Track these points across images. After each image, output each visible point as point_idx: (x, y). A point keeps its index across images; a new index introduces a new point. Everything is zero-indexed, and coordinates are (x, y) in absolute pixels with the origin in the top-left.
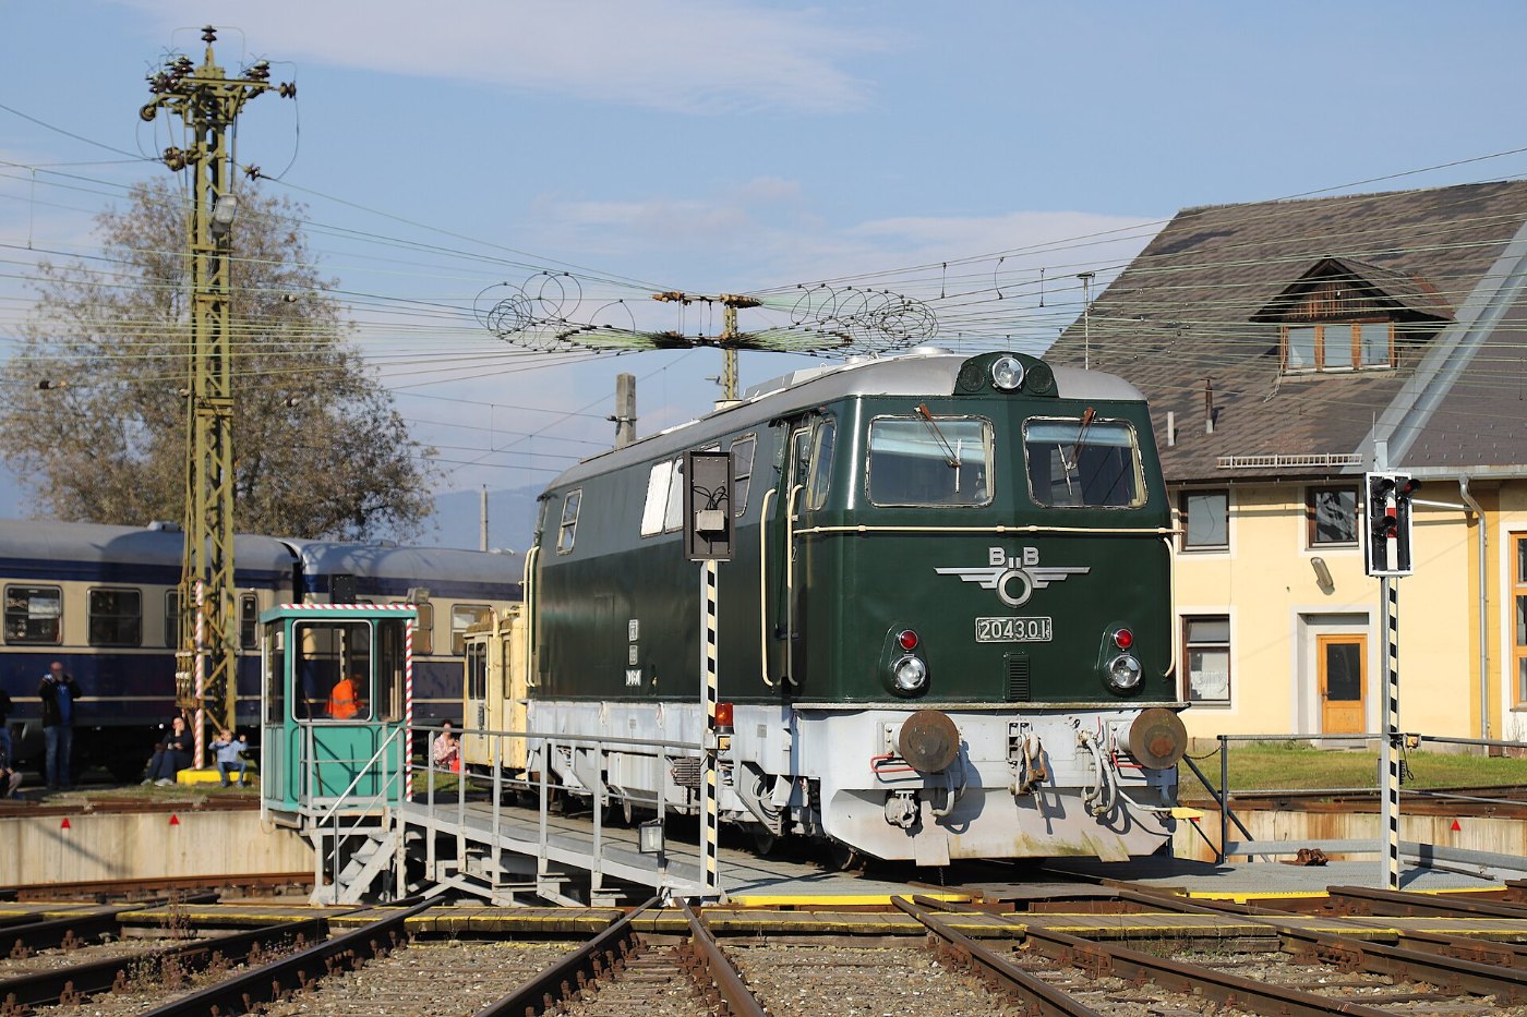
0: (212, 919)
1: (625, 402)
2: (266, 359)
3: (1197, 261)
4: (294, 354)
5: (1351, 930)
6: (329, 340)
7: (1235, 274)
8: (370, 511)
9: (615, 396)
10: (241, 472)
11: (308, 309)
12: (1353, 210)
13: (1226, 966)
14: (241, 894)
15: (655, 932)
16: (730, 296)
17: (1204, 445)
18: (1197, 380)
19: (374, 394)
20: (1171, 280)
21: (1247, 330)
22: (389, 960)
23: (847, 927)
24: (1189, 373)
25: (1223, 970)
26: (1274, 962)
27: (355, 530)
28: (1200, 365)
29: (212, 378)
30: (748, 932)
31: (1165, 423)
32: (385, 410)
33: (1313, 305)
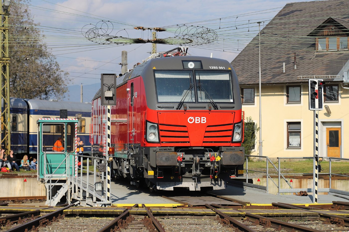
0: (7, 210)
1: (124, 59)
2: (18, 46)
3: (291, 19)
4: (27, 45)
5: (340, 214)
6: (37, 41)
7: (302, 23)
8: (49, 91)
9: (121, 57)
10: (11, 80)
11: (31, 32)
12: (337, 4)
13: (304, 224)
14: (12, 203)
15: (136, 214)
16: (157, 28)
17: (294, 72)
18: (291, 53)
19: (50, 57)
20: (284, 24)
21: (306, 39)
22: (59, 222)
23: (193, 213)
24: (289, 51)
25: (303, 226)
26: (318, 223)
27: (45, 96)
28: (293, 49)
29: (3, 52)
30: (164, 215)
31: (283, 66)
32: (53, 61)
33: (326, 31)
